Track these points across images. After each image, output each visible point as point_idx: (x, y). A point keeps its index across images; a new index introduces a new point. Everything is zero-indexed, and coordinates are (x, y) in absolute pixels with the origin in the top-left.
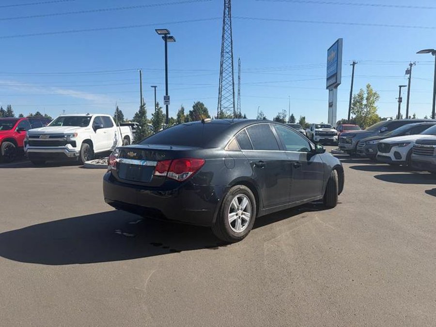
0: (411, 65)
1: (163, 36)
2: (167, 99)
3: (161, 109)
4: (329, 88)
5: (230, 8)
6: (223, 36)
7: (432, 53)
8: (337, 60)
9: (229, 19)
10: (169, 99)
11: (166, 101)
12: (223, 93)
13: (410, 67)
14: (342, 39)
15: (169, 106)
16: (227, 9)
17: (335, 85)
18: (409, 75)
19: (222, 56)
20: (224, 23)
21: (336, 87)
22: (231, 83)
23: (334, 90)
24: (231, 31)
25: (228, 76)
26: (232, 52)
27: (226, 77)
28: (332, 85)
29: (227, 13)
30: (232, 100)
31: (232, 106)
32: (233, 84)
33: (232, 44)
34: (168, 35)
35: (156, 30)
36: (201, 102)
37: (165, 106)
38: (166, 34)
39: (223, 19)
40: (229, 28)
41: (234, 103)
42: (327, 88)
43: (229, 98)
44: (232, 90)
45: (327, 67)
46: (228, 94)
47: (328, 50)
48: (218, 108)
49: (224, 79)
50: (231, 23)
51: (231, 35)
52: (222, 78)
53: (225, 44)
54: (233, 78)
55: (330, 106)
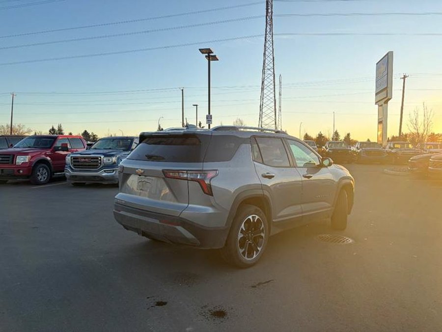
1: (207, 55)
2: (209, 118)
4: (380, 103)
5: (271, 25)
6: (264, 53)
8: (387, 74)
9: (271, 36)
10: (211, 118)
11: (209, 121)
12: (263, 111)
14: (392, 52)
15: (211, 125)
16: (269, 26)
17: (386, 99)
19: (264, 73)
20: (266, 40)
21: (386, 102)
22: (273, 100)
23: (385, 105)
24: (273, 48)
26: (274, 69)
27: (268, 94)
28: (382, 100)
29: (269, 30)
30: (274, 117)
31: (274, 122)
32: (275, 100)
33: (273, 60)
34: (211, 54)
35: (200, 50)
36: (241, 119)
37: (208, 125)
38: (209, 53)
39: (264, 36)
40: (271, 44)
41: (275, 119)
42: (376, 104)
43: (271, 115)
44: (274, 107)
45: (376, 82)
46: (270, 111)
47: (377, 64)
49: (265, 96)
50: (272, 39)
51: (273, 52)
52: (263, 95)
53: (266, 61)
54: (275, 95)
55: (380, 122)
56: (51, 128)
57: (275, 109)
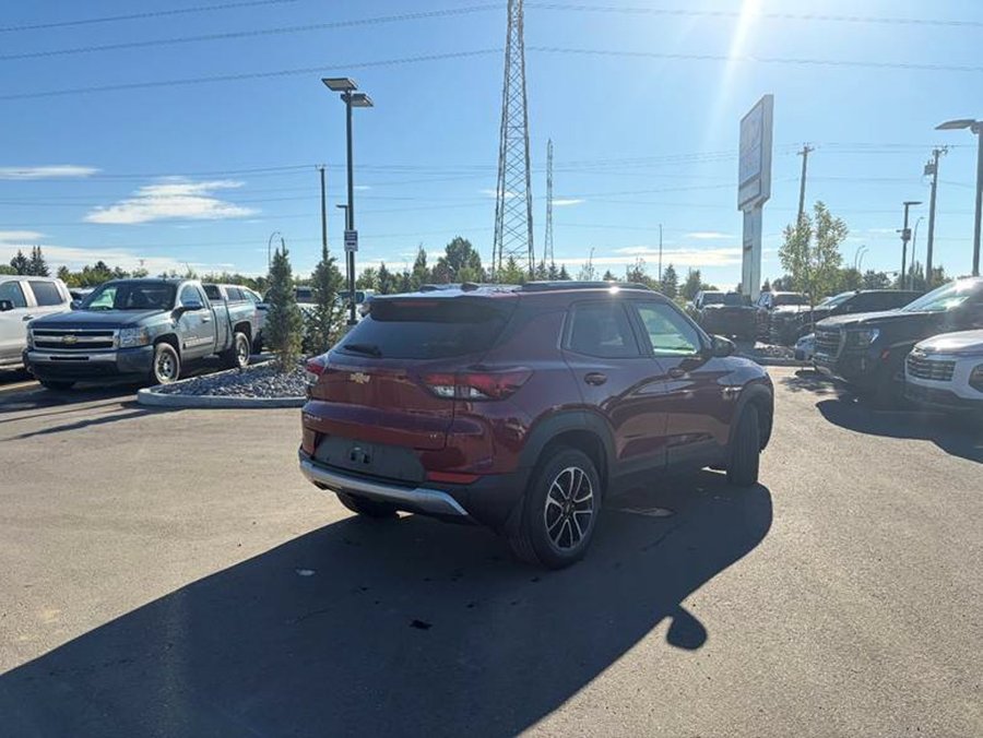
0: (937, 153)
1: (343, 93)
2: (351, 239)
3: (334, 264)
4: (745, 207)
5: (520, 27)
6: (505, 90)
7: (972, 129)
8: (762, 144)
9: (519, 52)
10: (356, 239)
11: (349, 244)
12: (505, 223)
13: (934, 158)
14: (772, 97)
16: (516, 30)
17: (760, 198)
18: (932, 176)
19: (504, 135)
20: (508, 61)
21: (759, 205)
22: (525, 198)
23: (758, 211)
24: (524, 78)
25: (517, 181)
26: (526, 126)
27: (512, 184)
28: (750, 200)
29: (514, 37)
30: (526, 235)
31: (526, 248)
32: (529, 198)
33: (525, 108)
34: (358, 92)
35: (324, 80)
36: (464, 239)
37: (346, 254)
38: (346, 89)
40: (520, 71)
41: (531, 240)
42: (739, 209)
43: (519, 231)
44: (526, 214)
45: (741, 160)
46: (519, 222)
47: (742, 122)
48: (494, 254)
49: (507, 187)
50: (523, 60)
51: (524, 89)
52: (504, 186)
53: (510, 110)
54: (528, 185)
55: (747, 249)
56: (16, 256)
57: (530, 219)
